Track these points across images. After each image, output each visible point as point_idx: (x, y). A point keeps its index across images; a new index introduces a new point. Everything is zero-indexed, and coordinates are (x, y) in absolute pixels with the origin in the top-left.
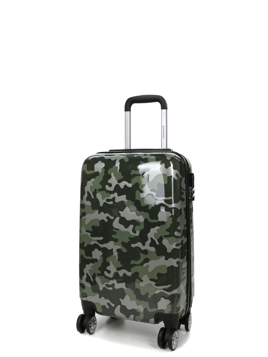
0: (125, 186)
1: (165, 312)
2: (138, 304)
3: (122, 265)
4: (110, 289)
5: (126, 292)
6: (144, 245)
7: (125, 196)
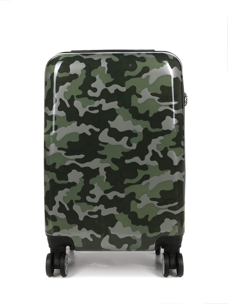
0: (117, 90)
1: (170, 235)
2: (134, 230)
3: (112, 187)
4: (95, 218)
5: (117, 218)
6: (143, 159)
7: (116, 102)
